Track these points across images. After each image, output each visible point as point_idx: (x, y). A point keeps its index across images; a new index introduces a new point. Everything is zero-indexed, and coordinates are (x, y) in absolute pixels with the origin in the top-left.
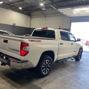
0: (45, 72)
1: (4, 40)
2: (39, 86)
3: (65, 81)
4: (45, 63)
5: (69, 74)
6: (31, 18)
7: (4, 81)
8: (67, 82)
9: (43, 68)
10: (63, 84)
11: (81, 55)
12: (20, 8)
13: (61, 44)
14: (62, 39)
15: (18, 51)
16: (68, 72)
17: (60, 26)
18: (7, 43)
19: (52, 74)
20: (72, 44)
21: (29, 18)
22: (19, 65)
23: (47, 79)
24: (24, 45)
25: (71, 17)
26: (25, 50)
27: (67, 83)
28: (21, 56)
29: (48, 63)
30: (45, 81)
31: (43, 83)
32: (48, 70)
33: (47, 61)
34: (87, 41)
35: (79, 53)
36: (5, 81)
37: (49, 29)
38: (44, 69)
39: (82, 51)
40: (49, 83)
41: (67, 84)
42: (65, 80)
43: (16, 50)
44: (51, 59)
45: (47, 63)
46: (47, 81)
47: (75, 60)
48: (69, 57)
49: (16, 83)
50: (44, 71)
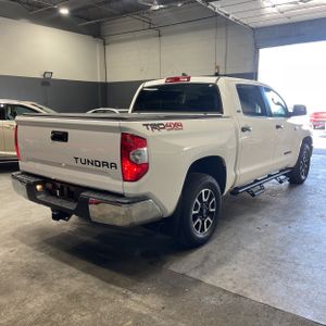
0: (203, 230)
1: (53, 132)
2: (191, 275)
3: (272, 252)
4: (200, 199)
5: (280, 229)
6: (105, 44)
7: (73, 270)
8: (281, 254)
9: (195, 217)
10: (268, 263)
11: (308, 163)
12: (64, 11)
13: (243, 130)
14: (246, 113)
15: (113, 165)
16: (276, 224)
17: (217, 67)
18: (67, 141)
19: (222, 235)
20: (278, 127)
21: (98, 46)
22: (122, 213)
23: (211, 252)
24: (130, 143)
25: (257, 29)
26: (137, 160)
27: (282, 257)
28: (125, 180)
29: (210, 200)
30: (207, 258)
31: (202, 265)
32: (208, 223)
33: (206, 193)
34: (316, 114)
35: (300, 158)
36: (77, 268)
37: (194, 80)
38: (199, 220)
39: (311, 148)
40: (220, 263)
41: (283, 260)
42: (271, 249)
43: (105, 164)
44: (217, 185)
45: (204, 200)
46: (214, 257)
47: (288, 182)
48: (270, 176)
49: (114, 273)
50: (197, 227)
